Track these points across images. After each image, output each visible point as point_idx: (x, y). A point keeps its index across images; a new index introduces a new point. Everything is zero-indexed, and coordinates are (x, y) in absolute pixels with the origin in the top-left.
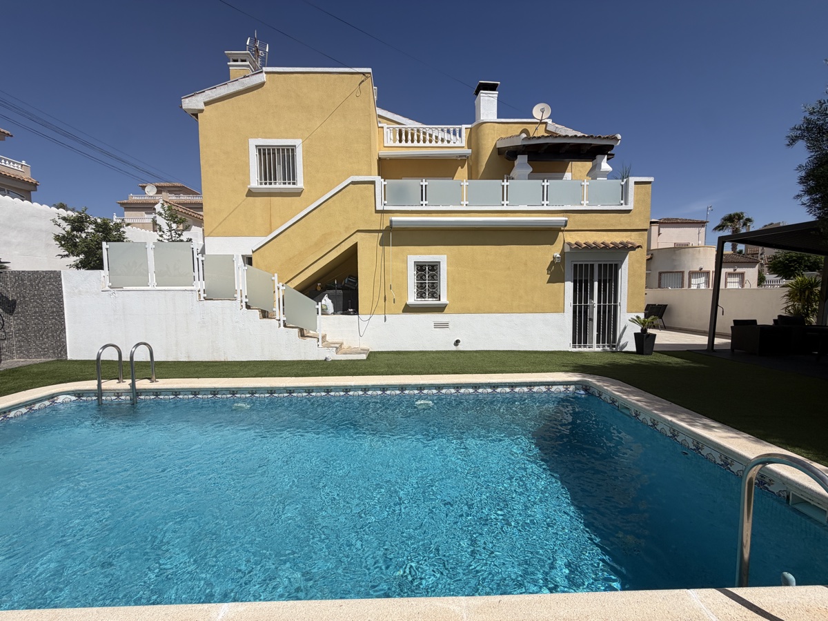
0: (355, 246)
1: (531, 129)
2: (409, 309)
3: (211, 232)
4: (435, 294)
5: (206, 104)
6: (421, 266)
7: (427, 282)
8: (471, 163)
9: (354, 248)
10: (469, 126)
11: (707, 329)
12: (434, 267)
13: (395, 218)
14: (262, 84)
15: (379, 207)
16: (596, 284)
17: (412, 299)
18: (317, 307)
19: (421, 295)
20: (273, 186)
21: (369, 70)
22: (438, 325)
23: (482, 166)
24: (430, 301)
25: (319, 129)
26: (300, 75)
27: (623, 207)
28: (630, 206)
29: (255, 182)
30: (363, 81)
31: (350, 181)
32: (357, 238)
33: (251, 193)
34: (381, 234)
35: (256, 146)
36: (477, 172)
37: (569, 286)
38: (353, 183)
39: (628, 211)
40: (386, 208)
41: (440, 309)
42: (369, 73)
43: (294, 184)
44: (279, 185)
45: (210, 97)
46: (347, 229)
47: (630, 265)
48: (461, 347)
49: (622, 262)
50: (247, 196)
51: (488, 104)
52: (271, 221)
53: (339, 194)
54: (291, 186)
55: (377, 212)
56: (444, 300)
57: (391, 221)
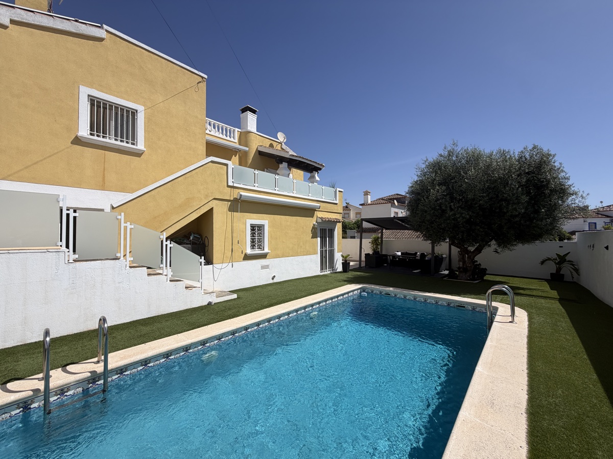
0: (212, 209)
1: (275, 144)
2: (247, 257)
3: (9, 176)
4: (261, 247)
5: (13, 22)
6: (253, 227)
7: (256, 238)
8: (241, 155)
9: (211, 211)
10: (240, 130)
11: (358, 259)
12: (260, 228)
13: (244, 193)
14: (101, 40)
15: (230, 184)
16: (328, 238)
17: (249, 251)
18: (201, 260)
19: (253, 247)
20: (107, 140)
21: (206, 76)
22: (264, 267)
23: (249, 159)
24: (257, 251)
25: (161, 104)
26: (144, 51)
27: (335, 202)
28: (337, 202)
29: (84, 131)
30: (200, 82)
31: (210, 160)
32: (214, 204)
33: (77, 141)
34: (229, 203)
35: (89, 96)
36: (246, 162)
37: (319, 239)
38: (212, 162)
39: (336, 204)
40: (235, 185)
41: (264, 256)
42: (205, 78)
43: (133, 144)
44: (111, 141)
45: (22, 18)
46: (207, 196)
47: (338, 230)
48: (276, 280)
49: (335, 228)
50: (72, 143)
51: (251, 121)
52: (104, 175)
53: (202, 168)
54: (130, 145)
55: (228, 186)
56: (266, 250)
57: (241, 195)
